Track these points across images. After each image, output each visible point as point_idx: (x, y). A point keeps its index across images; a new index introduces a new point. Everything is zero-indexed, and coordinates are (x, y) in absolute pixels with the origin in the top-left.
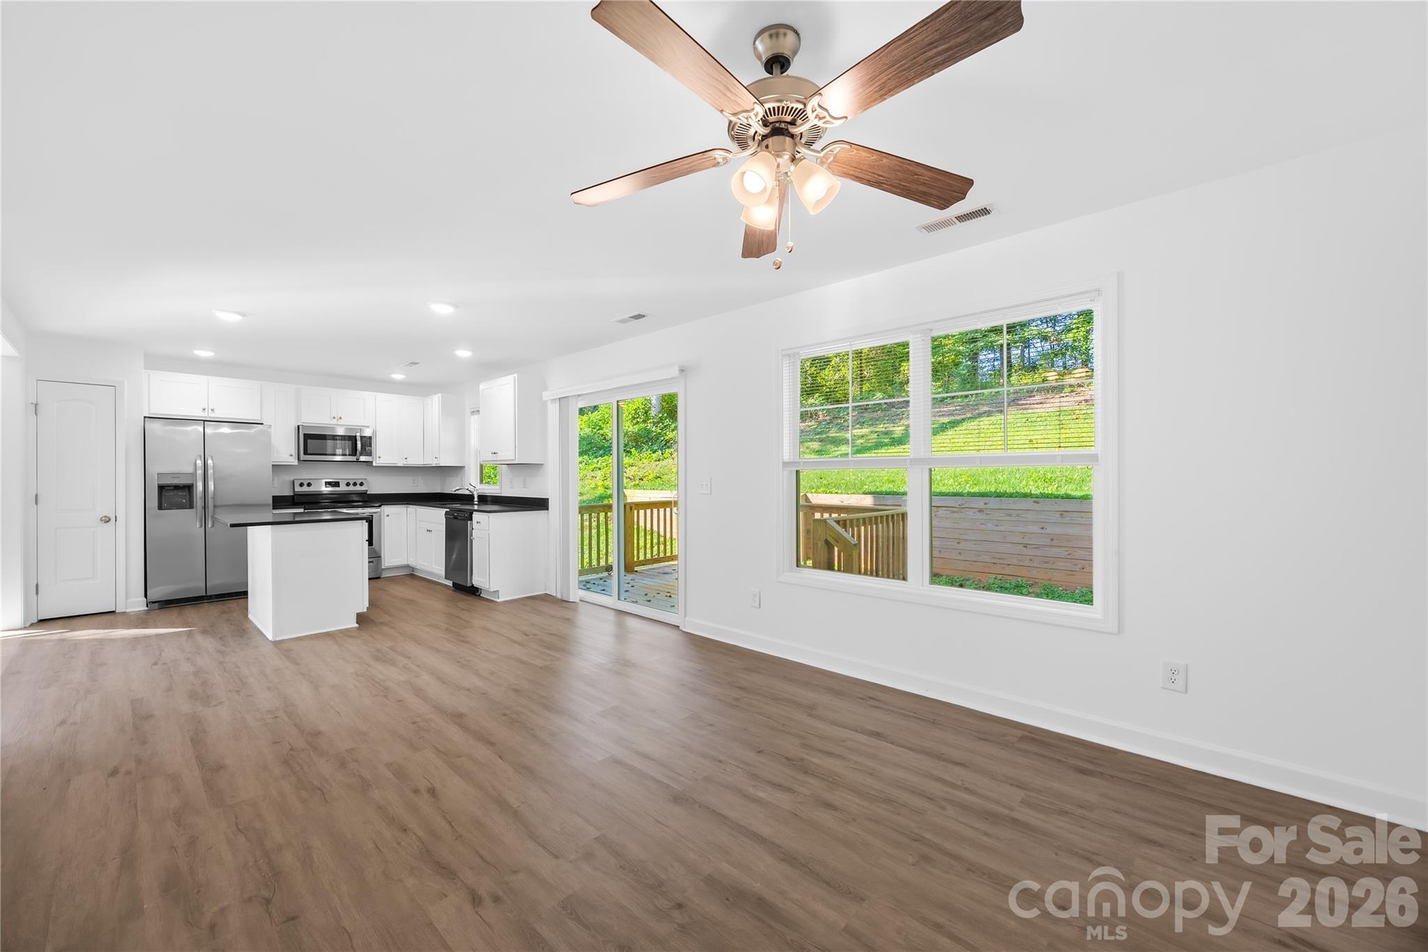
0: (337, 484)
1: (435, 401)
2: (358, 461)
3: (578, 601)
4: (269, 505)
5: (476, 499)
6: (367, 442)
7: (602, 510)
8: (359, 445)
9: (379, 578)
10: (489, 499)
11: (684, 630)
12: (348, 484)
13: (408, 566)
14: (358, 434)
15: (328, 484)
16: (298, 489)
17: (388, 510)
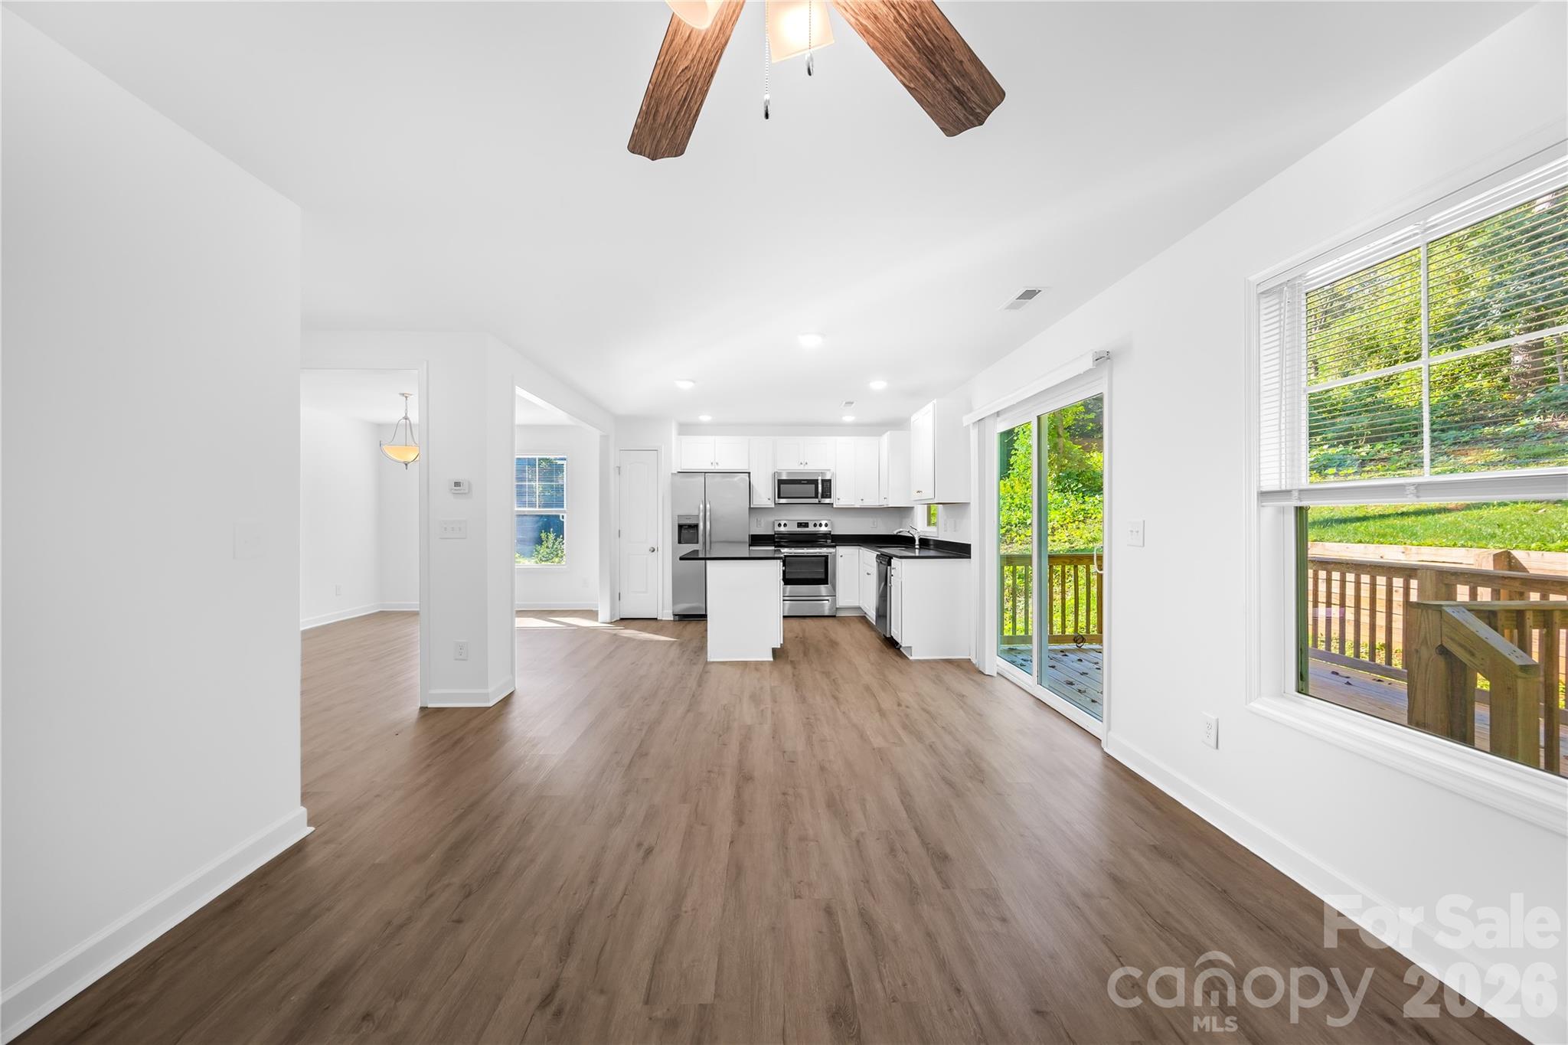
0: (806, 525)
1: (886, 438)
2: (820, 503)
3: (995, 675)
4: (744, 542)
5: (917, 543)
6: (827, 483)
7: (1068, 561)
8: (819, 489)
9: (835, 616)
10: (931, 543)
11: (1106, 750)
12: (815, 525)
13: (859, 608)
14: (820, 478)
15: (800, 525)
16: (777, 529)
17: (841, 550)
